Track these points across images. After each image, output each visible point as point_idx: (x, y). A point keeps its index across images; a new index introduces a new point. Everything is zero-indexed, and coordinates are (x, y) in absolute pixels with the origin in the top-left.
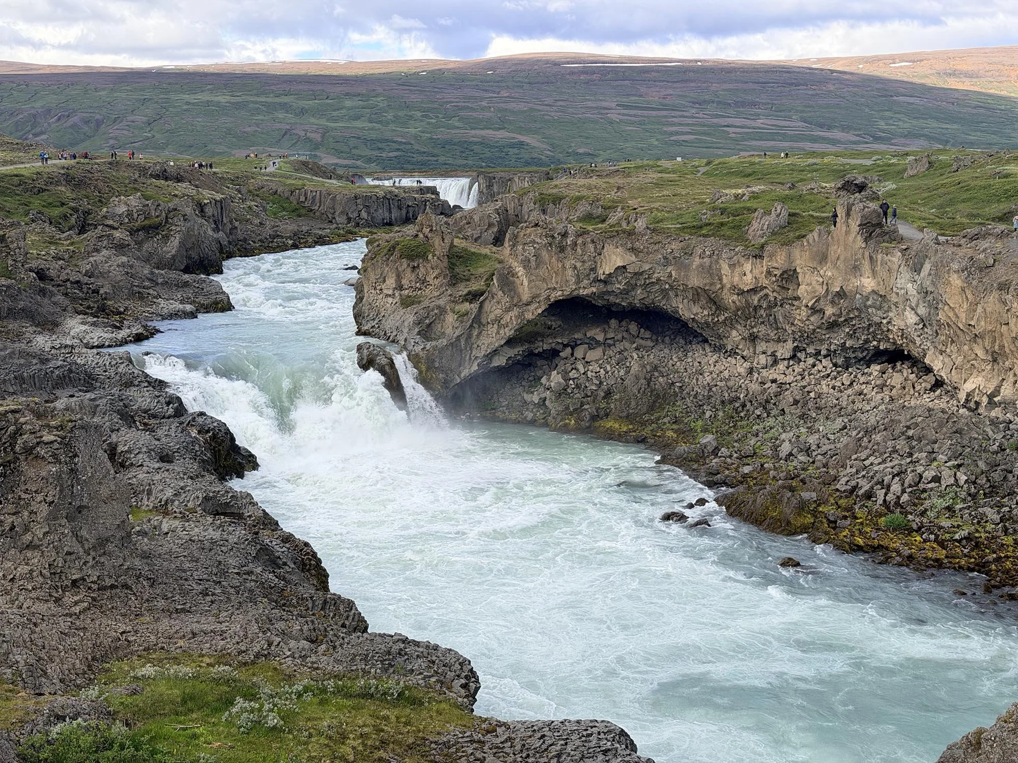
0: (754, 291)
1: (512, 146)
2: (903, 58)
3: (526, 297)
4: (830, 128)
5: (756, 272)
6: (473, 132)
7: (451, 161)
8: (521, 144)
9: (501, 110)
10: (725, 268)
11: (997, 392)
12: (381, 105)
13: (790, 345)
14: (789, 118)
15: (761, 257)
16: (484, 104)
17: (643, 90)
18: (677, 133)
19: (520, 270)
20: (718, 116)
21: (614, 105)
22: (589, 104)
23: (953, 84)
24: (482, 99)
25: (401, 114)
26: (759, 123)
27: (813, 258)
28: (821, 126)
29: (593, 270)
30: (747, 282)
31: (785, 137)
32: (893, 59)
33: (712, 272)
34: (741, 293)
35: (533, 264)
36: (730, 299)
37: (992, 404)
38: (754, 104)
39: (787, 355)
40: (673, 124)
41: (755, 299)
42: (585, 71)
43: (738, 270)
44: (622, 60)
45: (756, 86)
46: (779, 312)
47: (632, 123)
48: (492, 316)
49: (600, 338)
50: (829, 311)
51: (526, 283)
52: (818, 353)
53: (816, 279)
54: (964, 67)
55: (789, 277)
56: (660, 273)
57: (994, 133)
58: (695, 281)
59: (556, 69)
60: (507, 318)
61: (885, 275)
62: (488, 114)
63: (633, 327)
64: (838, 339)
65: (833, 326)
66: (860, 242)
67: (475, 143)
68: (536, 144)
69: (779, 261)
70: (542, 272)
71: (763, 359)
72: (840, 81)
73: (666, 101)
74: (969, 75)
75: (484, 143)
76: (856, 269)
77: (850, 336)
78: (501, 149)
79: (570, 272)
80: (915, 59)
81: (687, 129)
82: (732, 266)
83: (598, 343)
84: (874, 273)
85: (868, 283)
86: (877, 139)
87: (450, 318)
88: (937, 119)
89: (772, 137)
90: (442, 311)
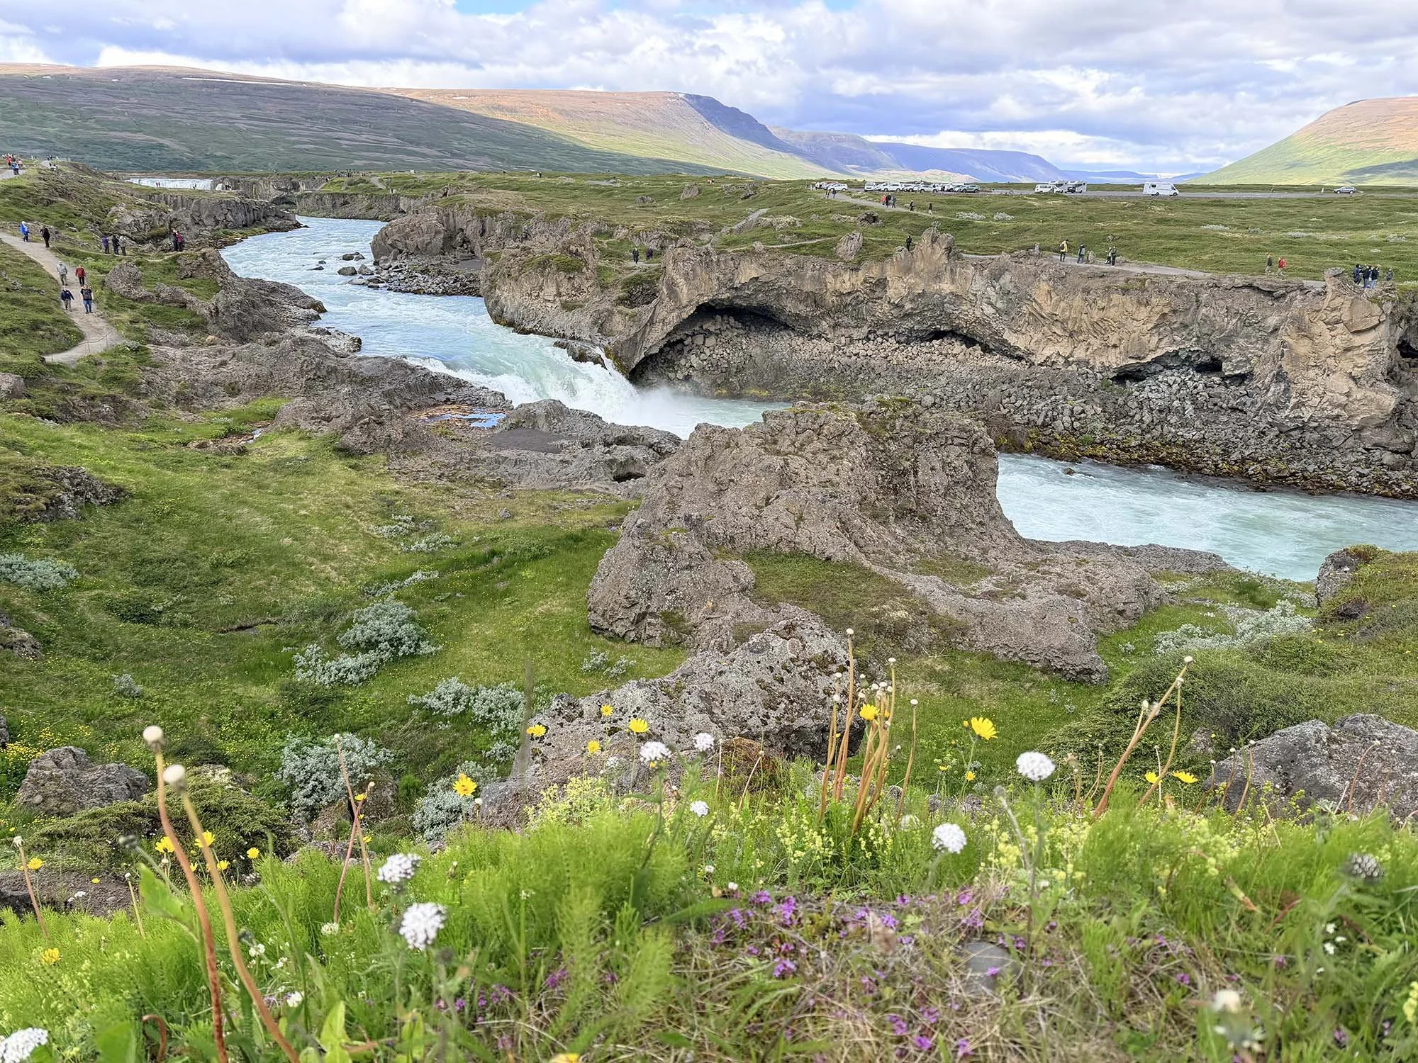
0: (849, 294)
1: (153, 147)
2: (461, 93)
3: (685, 302)
4: (418, 145)
5: (853, 280)
6: (113, 133)
7: (97, 159)
8: (161, 146)
9: (134, 115)
10: (829, 278)
11: (1071, 355)
12: (12, 105)
13: (866, 329)
14: (385, 135)
15: (857, 270)
16: (117, 108)
17: (261, 104)
18: (298, 142)
19: (681, 282)
20: (329, 130)
21: (238, 116)
22: (217, 114)
23: (499, 115)
24: (114, 104)
25: (35, 113)
26: (363, 137)
27: (899, 271)
28: (411, 142)
29: (731, 280)
30: (847, 287)
31: (386, 150)
32: (454, 93)
33: (820, 280)
34: (841, 294)
35: (691, 277)
36: (831, 299)
37: (1067, 363)
38: (355, 122)
39: (862, 336)
40: (293, 135)
41: (848, 299)
42: (205, 85)
43: (840, 279)
44: (235, 77)
45: (354, 107)
46: (864, 308)
47: (257, 132)
48: (661, 317)
49: (712, 329)
50: (908, 306)
51: (685, 290)
52: (887, 334)
53: (900, 285)
54: (504, 103)
55: (882, 283)
56: (783, 283)
57: (535, 155)
58: (808, 288)
59: (179, 81)
60: (670, 318)
61: (962, 281)
62: (123, 118)
63: (732, 320)
64: (908, 324)
65: (908, 316)
66: (944, 260)
67: (118, 144)
68: (177, 147)
69: (875, 272)
70: (696, 282)
71: (843, 340)
72: (420, 109)
73: (283, 115)
74: (512, 110)
75: (125, 144)
76: (938, 277)
77: (919, 322)
78: (143, 149)
79: (715, 282)
80: (470, 94)
81: (306, 140)
82: (835, 277)
83: (711, 333)
84: (953, 281)
85: (947, 287)
86: (454, 155)
87: (618, 318)
88: (494, 142)
89: (376, 150)
90: (611, 313)
